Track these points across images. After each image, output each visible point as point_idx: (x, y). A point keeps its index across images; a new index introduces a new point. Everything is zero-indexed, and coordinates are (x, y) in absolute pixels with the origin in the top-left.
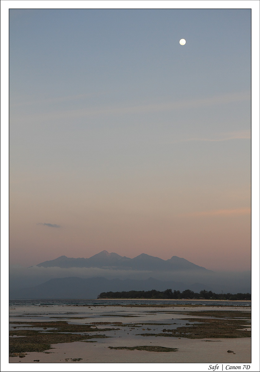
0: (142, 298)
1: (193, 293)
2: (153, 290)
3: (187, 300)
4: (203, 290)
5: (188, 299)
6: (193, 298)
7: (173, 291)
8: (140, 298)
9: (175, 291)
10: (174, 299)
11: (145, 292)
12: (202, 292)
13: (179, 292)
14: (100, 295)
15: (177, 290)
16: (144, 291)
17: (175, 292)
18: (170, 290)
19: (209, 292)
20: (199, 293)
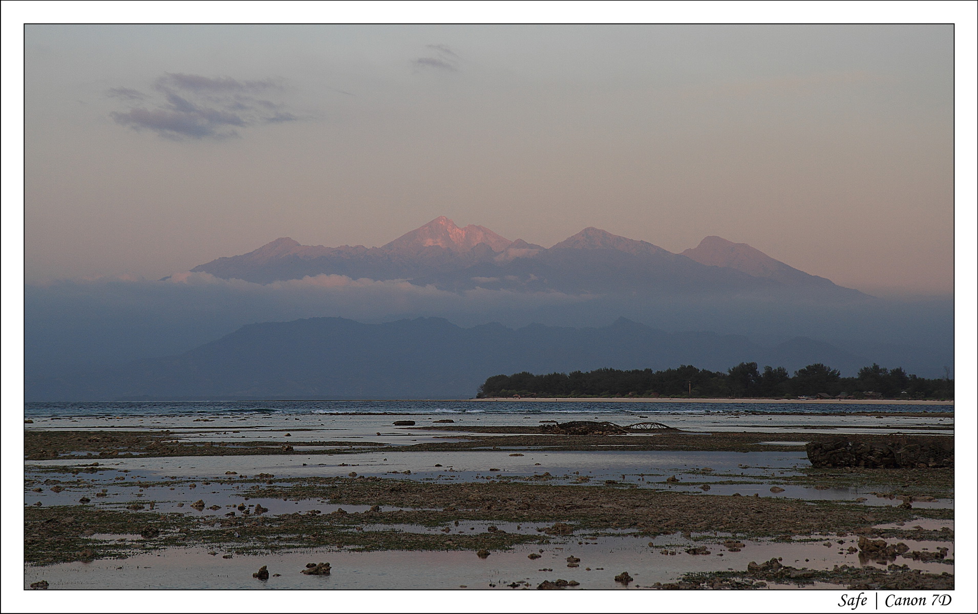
0: (649, 396)
1: (833, 377)
2: (683, 368)
3: (818, 401)
4: (870, 366)
5: (821, 398)
6: (839, 394)
7: (761, 371)
8: (640, 394)
9: (769, 369)
10: (766, 397)
11: (654, 372)
12: (865, 373)
13: (782, 374)
14: (487, 383)
15: (775, 367)
16: (650, 371)
17: (769, 371)
18: (752, 367)
19: (894, 372)
20: (857, 377)
